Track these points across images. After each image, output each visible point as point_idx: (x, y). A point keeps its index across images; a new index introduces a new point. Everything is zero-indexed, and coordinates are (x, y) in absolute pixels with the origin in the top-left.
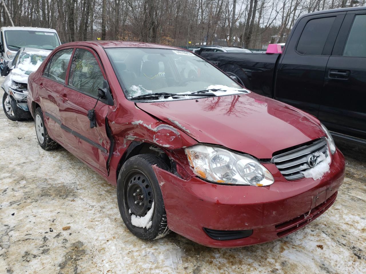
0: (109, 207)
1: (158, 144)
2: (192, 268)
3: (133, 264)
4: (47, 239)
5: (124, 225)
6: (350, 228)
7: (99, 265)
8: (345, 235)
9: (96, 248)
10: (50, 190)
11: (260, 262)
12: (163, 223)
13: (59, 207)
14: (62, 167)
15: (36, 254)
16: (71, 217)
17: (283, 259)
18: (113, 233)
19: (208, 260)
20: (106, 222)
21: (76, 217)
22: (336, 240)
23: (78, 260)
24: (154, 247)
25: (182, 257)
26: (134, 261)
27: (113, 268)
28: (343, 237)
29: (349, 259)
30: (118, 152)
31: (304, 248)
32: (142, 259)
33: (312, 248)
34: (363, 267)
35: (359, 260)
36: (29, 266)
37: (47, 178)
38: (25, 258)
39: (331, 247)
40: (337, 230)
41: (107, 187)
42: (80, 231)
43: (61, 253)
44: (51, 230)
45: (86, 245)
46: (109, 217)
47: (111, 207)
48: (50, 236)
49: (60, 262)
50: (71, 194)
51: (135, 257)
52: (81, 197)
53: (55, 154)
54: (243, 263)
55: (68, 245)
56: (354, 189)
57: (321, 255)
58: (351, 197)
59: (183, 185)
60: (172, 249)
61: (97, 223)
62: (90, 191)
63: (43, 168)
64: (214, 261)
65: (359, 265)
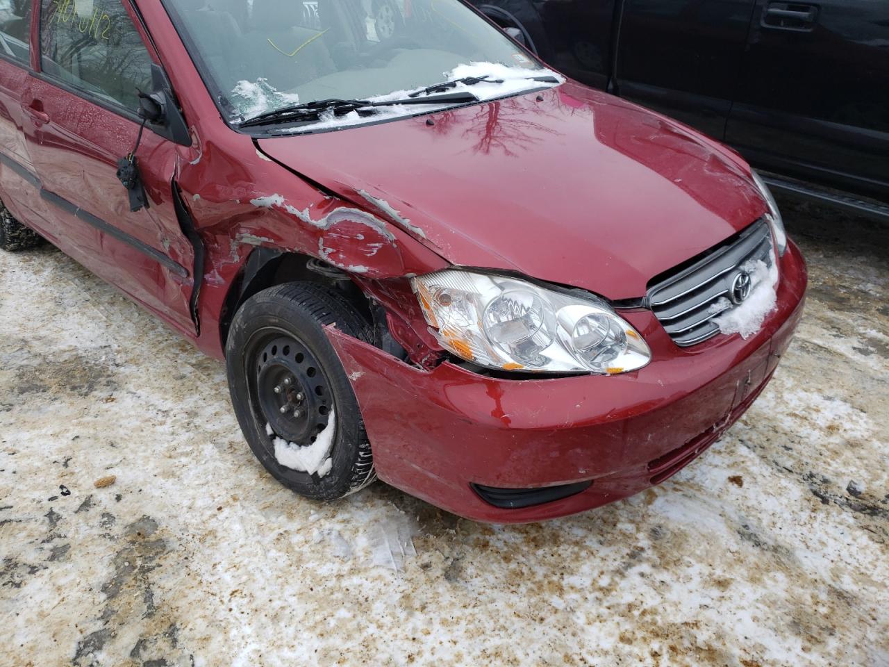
0: (210, 411)
1: (333, 263)
2: (441, 566)
3: (293, 568)
4: (59, 518)
5: (255, 459)
6: (800, 426)
7: (207, 578)
8: (789, 445)
9: (192, 531)
10: (42, 372)
11: (601, 533)
12: (361, 462)
13: (75, 421)
14: (65, 301)
15: (36, 563)
16: (111, 448)
17: (653, 521)
18: (232, 486)
19: (478, 538)
20: (208, 457)
21: (127, 447)
22: (772, 459)
23: (149, 570)
24: (340, 517)
25: (412, 538)
26: (295, 559)
27: (244, 583)
28: (786, 452)
29: (802, 505)
30: (217, 276)
31: (700, 489)
32: (313, 552)
33: (717, 486)
34: (835, 524)
35: (824, 507)
36: (23, 597)
37: (28, 335)
38: (7, 578)
39: (760, 479)
40: (771, 433)
41: (194, 353)
42: (142, 488)
43: (102, 555)
44: (65, 490)
45: (163, 525)
46: (213, 442)
47: (214, 412)
48: (63, 508)
49: (103, 580)
50: (103, 380)
51: (297, 549)
52: (131, 387)
53: (36, 261)
54: (562, 540)
55: (117, 530)
56: (806, 321)
57: (740, 501)
58: (800, 343)
59: (414, 382)
60: (387, 516)
61: (184, 460)
62: (151, 369)
63: (12, 307)
64: (492, 540)
65: (825, 520)
